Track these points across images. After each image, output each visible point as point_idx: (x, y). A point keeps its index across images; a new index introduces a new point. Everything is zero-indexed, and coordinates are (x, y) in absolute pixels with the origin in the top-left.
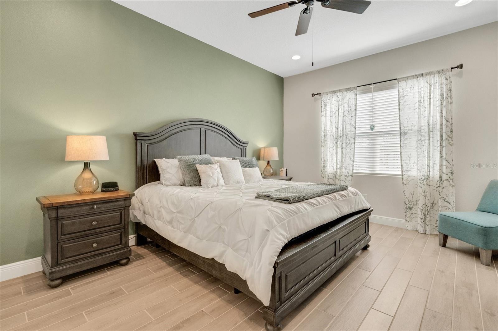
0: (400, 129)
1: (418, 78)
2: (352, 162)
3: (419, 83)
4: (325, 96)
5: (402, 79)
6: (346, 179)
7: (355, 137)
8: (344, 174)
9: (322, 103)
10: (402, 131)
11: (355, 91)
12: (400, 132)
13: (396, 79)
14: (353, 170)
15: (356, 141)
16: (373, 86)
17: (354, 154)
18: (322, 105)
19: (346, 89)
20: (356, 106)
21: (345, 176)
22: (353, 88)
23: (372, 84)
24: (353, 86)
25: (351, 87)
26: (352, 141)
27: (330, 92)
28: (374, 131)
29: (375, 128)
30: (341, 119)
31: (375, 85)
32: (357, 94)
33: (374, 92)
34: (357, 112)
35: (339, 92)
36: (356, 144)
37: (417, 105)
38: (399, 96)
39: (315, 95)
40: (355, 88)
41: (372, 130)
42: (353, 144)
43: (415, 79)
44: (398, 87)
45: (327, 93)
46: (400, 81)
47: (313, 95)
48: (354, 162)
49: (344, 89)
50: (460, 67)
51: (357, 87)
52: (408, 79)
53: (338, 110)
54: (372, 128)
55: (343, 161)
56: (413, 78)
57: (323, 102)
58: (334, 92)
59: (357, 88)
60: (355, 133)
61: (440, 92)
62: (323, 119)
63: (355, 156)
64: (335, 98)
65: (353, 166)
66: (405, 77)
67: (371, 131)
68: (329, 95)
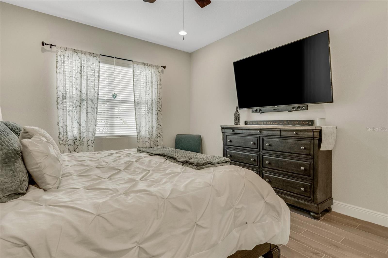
0: (135, 100)
1: (145, 65)
3: (146, 69)
4: (61, 51)
5: (136, 62)
6: (92, 143)
7: (97, 102)
8: (91, 138)
9: (57, 57)
10: (136, 102)
11: (98, 58)
12: (135, 102)
13: (132, 61)
17: (96, 119)
18: (57, 60)
19: (89, 53)
20: (99, 73)
22: (96, 54)
23: (114, 57)
25: (94, 52)
26: (96, 106)
27: (69, 49)
29: (117, 97)
30: (84, 82)
31: (116, 59)
32: (100, 62)
35: (81, 53)
36: (98, 109)
37: (145, 85)
38: (133, 75)
39: (46, 44)
41: (115, 98)
42: (96, 109)
43: (143, 66)
44: (132, 67)
46: (135, 64)
47: (43, 44)
48: (96, 126)
49: (87, 52)
50: (164, 67)
51: (101, 55)
52: (139, 64)
53: (80, 72)
54: (114, 96)
55: (89, 126)
56: (142, 65)
57: (59, 57)
58: (74, 51)
60: (98, 99)
61: (156, 80)
62: (60, 77)
64: (75, 57)
65: (95, 130)
66: (138, 62)
67: (113, 99)
68: (67, 52)
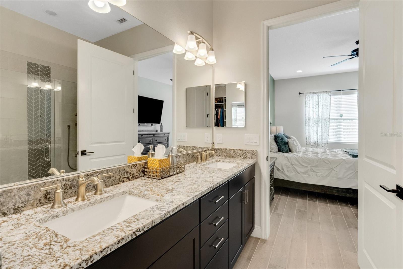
2: (327, 136)
4: (308, 95)
7: (329, 121)
11: (329, 93)
13: (356, 89)
14: (328, 140)
15: (330, 123)
16: (342, 91)
17: (329, 131)
18: (306, 100)
19: (324, 92)
20: (330, 102)
21: (325, 144)
22: (328, 91)
23: (341, 90)
24: (329, 91)
25: (327, 91)
26: (328, 123)
27: (312, 93)
28: (342, 117)
30: (320, 110)
32: (331, 95)
33: (342, 95)
34: (331, 106)
35: (319, 93)
36: (330, 124)
40: (330, 92)
42: (328, 125)
45: (310, 93)
47: (299, 93)
48: (328, 135)
49: (322, 92)
53: (318, 104)
54: (341, 116)
55: (323, 135)
57: (307, 98)
58: (315, 93)
59: (331, 92)
60: (330, 118)
62: (307, 109)
63: (329, 132)
64: (315, 96)
65: (328, 138)
67: (340, 117)
68: (311, 94)
